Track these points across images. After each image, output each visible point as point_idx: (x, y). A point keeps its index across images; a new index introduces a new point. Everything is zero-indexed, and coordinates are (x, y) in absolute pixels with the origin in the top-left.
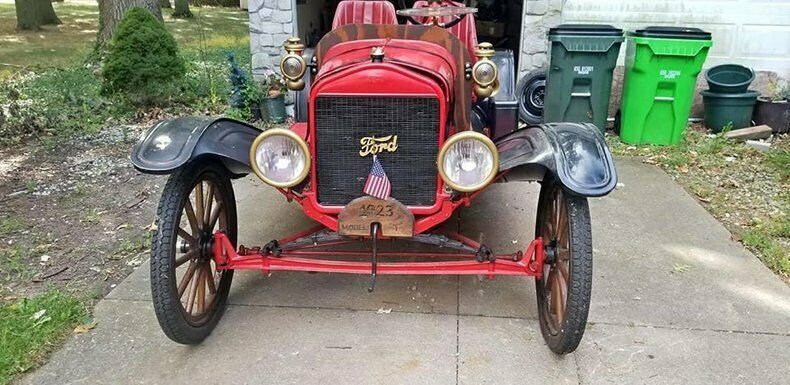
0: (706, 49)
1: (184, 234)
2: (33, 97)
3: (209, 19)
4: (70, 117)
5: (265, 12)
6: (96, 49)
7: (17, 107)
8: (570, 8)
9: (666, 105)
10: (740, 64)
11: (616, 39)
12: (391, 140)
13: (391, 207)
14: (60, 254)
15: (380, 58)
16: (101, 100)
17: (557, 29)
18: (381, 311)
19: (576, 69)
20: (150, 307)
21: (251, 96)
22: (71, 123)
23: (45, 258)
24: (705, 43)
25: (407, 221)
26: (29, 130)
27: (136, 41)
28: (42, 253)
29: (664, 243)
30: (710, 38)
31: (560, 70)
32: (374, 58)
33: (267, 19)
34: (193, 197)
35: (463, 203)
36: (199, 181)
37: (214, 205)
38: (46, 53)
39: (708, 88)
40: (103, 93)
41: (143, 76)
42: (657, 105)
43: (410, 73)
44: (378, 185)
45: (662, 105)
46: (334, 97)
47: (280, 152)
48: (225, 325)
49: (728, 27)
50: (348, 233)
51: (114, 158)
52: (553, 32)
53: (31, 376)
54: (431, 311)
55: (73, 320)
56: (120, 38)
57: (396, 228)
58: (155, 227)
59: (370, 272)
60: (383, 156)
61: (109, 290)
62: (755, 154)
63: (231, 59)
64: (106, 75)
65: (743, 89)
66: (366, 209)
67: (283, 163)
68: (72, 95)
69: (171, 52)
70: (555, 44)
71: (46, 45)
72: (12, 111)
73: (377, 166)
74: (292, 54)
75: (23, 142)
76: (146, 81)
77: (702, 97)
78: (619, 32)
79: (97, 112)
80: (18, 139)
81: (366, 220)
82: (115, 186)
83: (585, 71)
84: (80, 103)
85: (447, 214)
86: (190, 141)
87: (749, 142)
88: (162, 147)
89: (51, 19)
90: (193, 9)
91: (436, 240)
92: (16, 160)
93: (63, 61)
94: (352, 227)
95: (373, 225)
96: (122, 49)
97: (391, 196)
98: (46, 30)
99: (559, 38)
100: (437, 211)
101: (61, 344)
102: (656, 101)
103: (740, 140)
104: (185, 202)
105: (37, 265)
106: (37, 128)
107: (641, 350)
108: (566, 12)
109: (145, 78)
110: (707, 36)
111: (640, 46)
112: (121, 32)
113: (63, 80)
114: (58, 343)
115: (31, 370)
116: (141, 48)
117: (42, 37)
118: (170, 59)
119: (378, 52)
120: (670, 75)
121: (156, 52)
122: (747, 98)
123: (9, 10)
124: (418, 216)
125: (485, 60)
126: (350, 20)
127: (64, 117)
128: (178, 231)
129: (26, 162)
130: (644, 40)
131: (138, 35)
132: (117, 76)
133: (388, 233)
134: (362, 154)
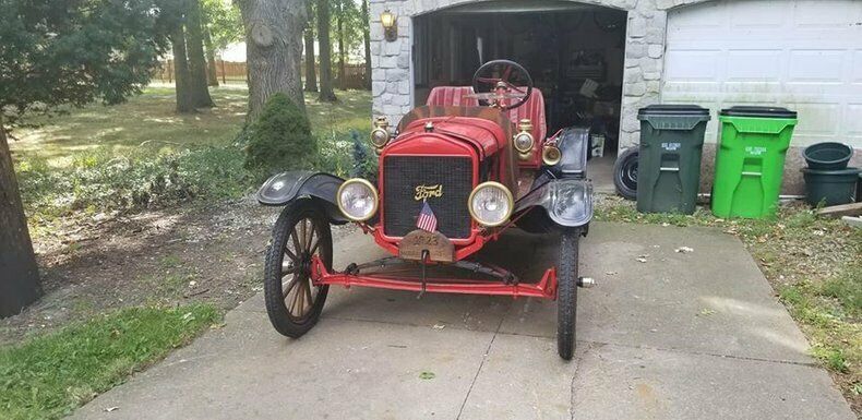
0: (791, 127)
1: (290, 254)
2: (188, 170)
3: (351, 103)
4: (217, 186)
5: (387, 96)
6: (244, 129)
7: (176, 176)
8: (669, 89)
9: (754, 180)
10: (838, 141)
11: (702, 118)
12: (438, 188)
13: (437, 237)
14: (204, 281)
15: (431, 129)
16: (245, 173)
17: (646, 109)
18: (435, 326)
19: (664, 145)
20: (266, 316)
21: (369, 169)
22: (219, 190)
23: (192, 283)
24: (789, 121)
25: (448, 250)
26: (184, 195)
27: (276, 121)
28: (190, 279)
29: (704, 294)
30: (795, 117)
31: (648, 146)
32: (426, 129)
33: (388, 102)
34: (298, 227)
35: (492, 238)
36: (303, 217)
37: (315, 239)
38: (200, 133)
39: (807, 165)
40: (246, 166)
41: (280, 151)
42: (745, 180)
43: (453, 140)
44: (427, 221)
45: (749, 180)
46: (398, 157)
47: (358, 196)
48: (318, 329)
49: (833, 106)
50: (405, 257)
51: (250, 217)
52: (642, 111)
53: (180, 351)
54: (476, 328)
55: (210, 320)
56: (263, 119)
57: (440, 255)
58: (269, 244)
59: (421, 289)
60: (431, 200)
61: (237, 305)
62: (847, 228)
63: (355, 137)
64: (250, 150)
65: (843, 166)
66: (419, 240)
67: (359, 204)
68: (220, 168)
69: (307, 131)
70: (644, 123)
71: (201, 125)
72: (171, 178)
73: (426, 207)
74: (379, 128)
75: (179, 204)
76: (283, 155)
77: (802, 174)
78: (706, 112)
79: (241, 183)
80: (175, 202)
81: (418, 248)
82: (249, 237)
83: (673, 147)
84: (227, 175)
85: (478, 246)
86: (296, 185)
87: (845, 217)
88: (278, 189)
89: (207, 102)
90: (338, 93)
91: (471, 266)
92: (174, 219)
93: (215, 141)
94: (409, 253)
95: (423, 251)
96: (264, 128)
97: (437, 229)
98: (201, 113)
99: (646, 117)
100: (471, 243)
101: (202, 333)
102: (743, 176)
103: (837, 215)
104: (291, 230)
105: (186, 286)
106: (191, 193)
107: (637, 362)
108: (665, 93)
109: (283, 154)
110: (793, 115)
111: (726, 124)
112: (265, 113)
113: (213, 157)
114: (198, 333)
115: (179, 347)
116: (280, 127)
117: (198, 118)
118: (302, 136)
119: (429, 125)
120: (756, 151)
121: (293, 131)
122: (846, 175)
123: (172, 94)
124: (458, 247)
125: (524, 132)
126: (442, 101)
127: (214, 186)
128: (285, 250)
129: (180, 219)
130: (729, 119)
131: (278, 116)
132: (258, 152)
133: (435, 258)
134: (417, 198)
